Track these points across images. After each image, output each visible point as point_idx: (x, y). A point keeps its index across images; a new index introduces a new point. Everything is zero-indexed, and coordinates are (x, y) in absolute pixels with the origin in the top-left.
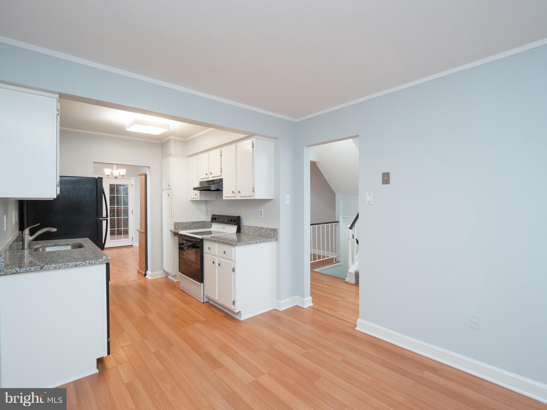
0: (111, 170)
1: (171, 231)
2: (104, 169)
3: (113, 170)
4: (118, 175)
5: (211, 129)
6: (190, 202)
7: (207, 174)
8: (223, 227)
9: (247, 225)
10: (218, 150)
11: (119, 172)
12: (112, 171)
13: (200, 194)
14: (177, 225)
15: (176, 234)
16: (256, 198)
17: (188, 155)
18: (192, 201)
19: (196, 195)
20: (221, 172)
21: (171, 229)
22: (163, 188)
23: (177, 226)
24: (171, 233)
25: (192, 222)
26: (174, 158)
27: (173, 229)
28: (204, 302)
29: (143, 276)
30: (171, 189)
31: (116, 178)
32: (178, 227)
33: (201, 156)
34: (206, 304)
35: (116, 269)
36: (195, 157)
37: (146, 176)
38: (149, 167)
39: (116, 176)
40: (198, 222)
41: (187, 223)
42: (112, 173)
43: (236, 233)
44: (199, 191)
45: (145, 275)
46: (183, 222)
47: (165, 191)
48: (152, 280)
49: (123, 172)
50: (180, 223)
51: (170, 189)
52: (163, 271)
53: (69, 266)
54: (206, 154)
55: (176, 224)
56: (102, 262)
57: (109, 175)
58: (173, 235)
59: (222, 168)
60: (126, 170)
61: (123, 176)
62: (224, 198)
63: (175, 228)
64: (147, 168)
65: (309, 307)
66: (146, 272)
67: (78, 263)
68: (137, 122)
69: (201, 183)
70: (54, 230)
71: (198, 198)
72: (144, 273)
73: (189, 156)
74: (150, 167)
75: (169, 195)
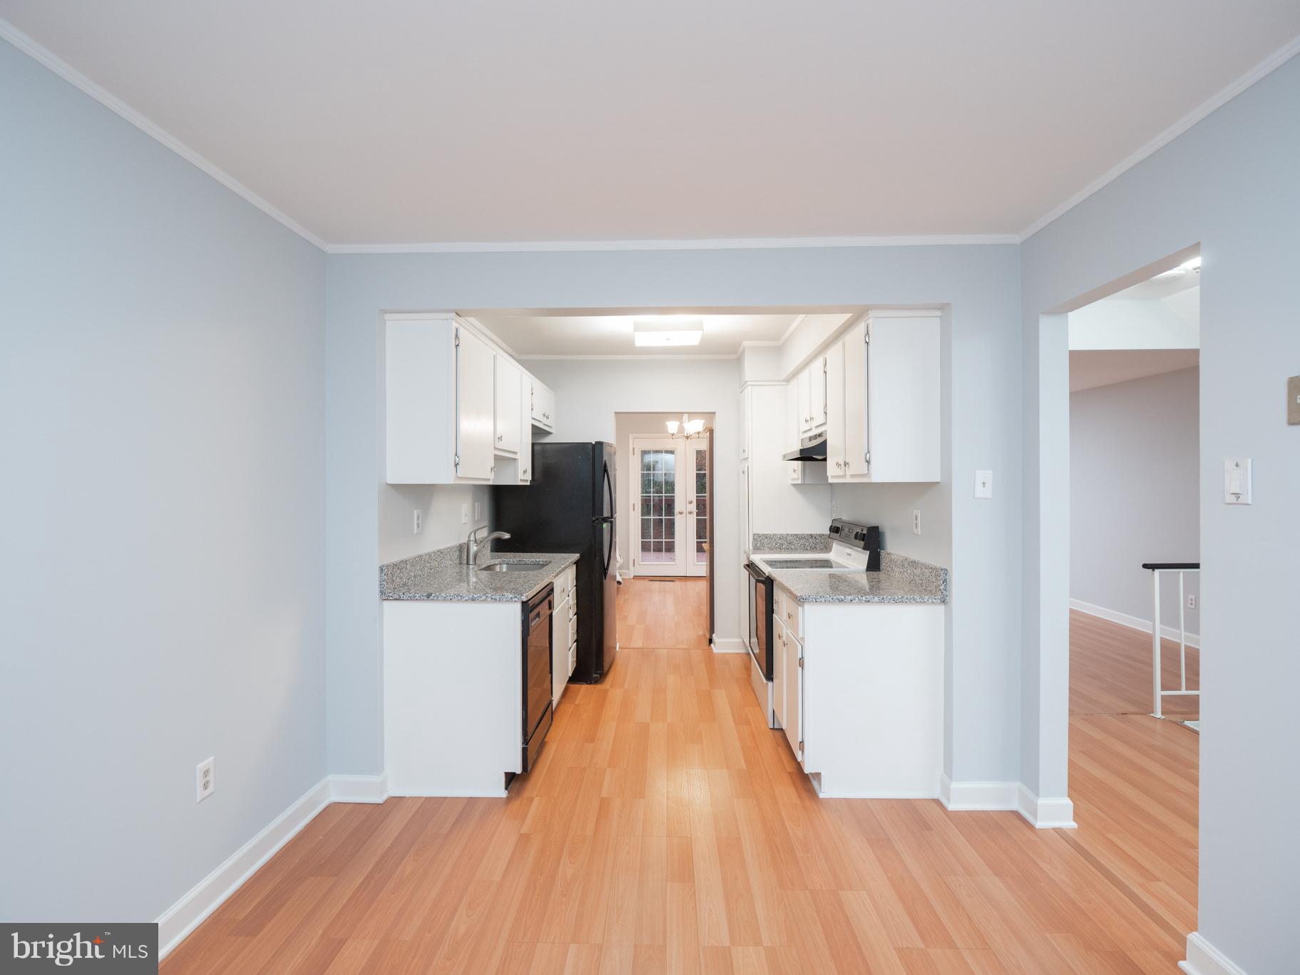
0: (679, 423)
2: (667, 423)
3: (683, 423)
5: (801, 317)
6: (792, 488)
7: (807, 422)
8: (847, 554)
9: (890, 551)
10: (820, 360)
12: (681, 425)
13: (804, 469)
14: (761, 542)
16: (873, 481)
17: (783, 378)
18: (793, 485)
19: (794, 471)
20: (826, 414)
21: (746, 550)
22: (741, 457)
23: (759, 543)
25: (795, 535)
27: (750, 549)
28: (773, 729)
29: (706, 644)
30: (748, 458)
31: (687, 437)
32: (762, 545)
34: (776, 732)
36: (795, 382)
37: (711, 432)
39: (687, 433)
40: (812, 536)
41: (782, 537)
42: (681, 429)
43: (867, 571)
44: (800, 462)
45: (711, 642)
46: (774, 535)
48: (717, 653)
50: (766, 536)
51: (746, 459)
52: (741, 640)
53: (464, 599)
55: (756, 538)
56: (512, 598)
57: (675, 432)
59: (827, 403)
60: (703, 421)
61: (699, 432)
62: (829, 480)
63: (755, 547)
64: (713, 415)
65: (1054, 829)
66: (711, 636)
67: (476, 596)
68: (637, 328)
69: (802, 442)
70: (507, 536)
71: (799, 479)
72: (708, 637)
73: (787, 381)
74: (715, 413)
75: (743, 472)
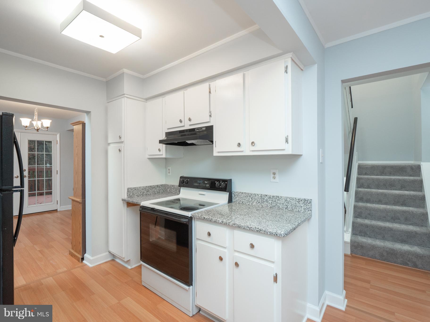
0: (30, 120)
1: (123, 200)
3: (33, 120)
4: (40, 126)
6: (147, 160)
7: (181, 121)
8: (200, 194)
9: (244, 192)
10: (206, 85)
11: (42, 124)
12: (32, 122)
15: (130, 204)
17: (144, 98)
18: (150, 158)
19: (159, 150)
20: (210, 116)
21: (123, 198)
22: (109, 142)
23: (131, 193)
24: (124, 203)
25: (150, 186)
26: (128, 99)
27: (125, 197)
28: (193, 316)
29: (79, 261)
30: (124, 141)
31: (38, 130)
32: (133, 194)
33: (168, 98)
34: (196, 318)
35: (38, 249)
36: (159, 100)
37: (84, 125)
38: (88, 113)
39: (37, 127)
40: (158, 186)
41: (144, 188)
42: (31, 124)
43: (228, 203)
44: (164, 145)
45: (83, 259)
46: (140, 187)
47: (112, 145)
48: (93, 267)
49: (47, 123)
50: (135, 189)
51: (122, 142)
52: (108, 253)
54: (180, 94)
55: (129, 190)
57: (28, 126)
58: (126, 205)
59: (211, 110)
60: (51, 121)
61: (47, 128)
62: (215, 154)
63: (129, 196)
64: (85, 114)
66: (83, 255)
69: (168, 134)
71: (162, 155)
72: (80, 257)
73: (147, 99)
74: (90, 112)
75: (120, 151)
